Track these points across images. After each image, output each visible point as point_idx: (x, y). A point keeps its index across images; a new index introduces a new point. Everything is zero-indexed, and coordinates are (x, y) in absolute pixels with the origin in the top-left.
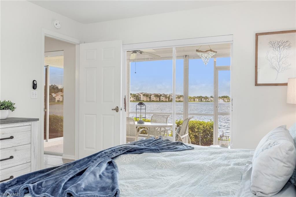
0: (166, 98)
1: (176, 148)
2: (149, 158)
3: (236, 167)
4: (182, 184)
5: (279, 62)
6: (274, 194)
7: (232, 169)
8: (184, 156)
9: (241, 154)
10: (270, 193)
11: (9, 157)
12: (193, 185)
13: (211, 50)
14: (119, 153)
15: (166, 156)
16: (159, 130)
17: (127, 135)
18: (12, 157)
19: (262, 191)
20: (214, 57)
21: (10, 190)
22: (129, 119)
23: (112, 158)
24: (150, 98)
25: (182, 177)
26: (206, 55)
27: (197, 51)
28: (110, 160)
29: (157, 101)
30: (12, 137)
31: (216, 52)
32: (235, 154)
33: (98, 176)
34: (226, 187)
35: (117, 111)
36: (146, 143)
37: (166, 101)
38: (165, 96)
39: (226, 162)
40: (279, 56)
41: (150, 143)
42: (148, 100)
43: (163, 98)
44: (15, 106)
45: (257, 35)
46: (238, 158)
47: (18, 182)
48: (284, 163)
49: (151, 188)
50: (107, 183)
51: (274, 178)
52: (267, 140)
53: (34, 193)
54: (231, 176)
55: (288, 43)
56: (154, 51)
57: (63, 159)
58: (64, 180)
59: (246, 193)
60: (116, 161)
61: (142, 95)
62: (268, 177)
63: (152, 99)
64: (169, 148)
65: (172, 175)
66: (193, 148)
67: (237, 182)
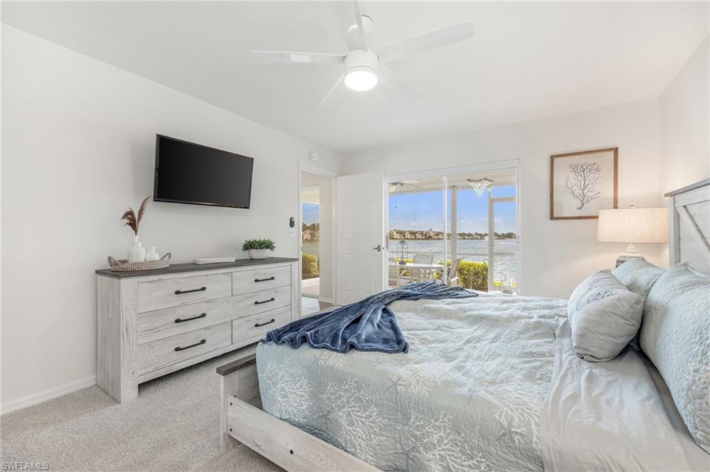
0: (422, 235)
1: (457, 295)
2: (427, 305)
3: (543, 320)
4: (479, 340)
5: (584, 189)
6: (609, 359)
7: (539, 323)
8: (469, 304)
9: (543, 303)
10: (605, 358)
11: (270, 299)
12: (494, 340)
13: (486, 179)
14: (392, 299)
15: (447, 304)
16: (423, 272)
17: (389, 277)
18: (273, 299)
19: (592, 354)
20: (489, 186)
21: (286, 337)
22: (391, 260)
23: (386, 305)
24: (404, 235)
25: (475, 330)
26: (479, 184)
27: (468, 180)
28: (384, 307)
29: (412, 239)
30: (273, 278)
31: (492, 181)
32: (534, 303)
33: (376, 326)
34: (538, 345)
35: (379, 251)
36: (419, 288)
37: (422, 239)
38: (422, 233)
39: (525, 313)
40: (583, 183)
41: (424, 288)
42: (413, 237)
43: (419, 236)
44: (274, 245)
45: (552, 158)
46: (540, 309)
47: (291, 328)
48: (627, 320)
49: (442, 342)
50: (388, 334)
51: (611, 338)
52: (590, 288)
53: (312, 343)
54: (539, 331)
55: (596, 166)
56: (418, 182)
57: (319, 302)
58: (340, 329)
59: (570, 355)
60: (391, 308)
61: (395, 232)
62: (601, 337)
63: (406, 237)
64: (448, 294)
65: (462, 328)
66: (477, 295)
67: (550, 340)
